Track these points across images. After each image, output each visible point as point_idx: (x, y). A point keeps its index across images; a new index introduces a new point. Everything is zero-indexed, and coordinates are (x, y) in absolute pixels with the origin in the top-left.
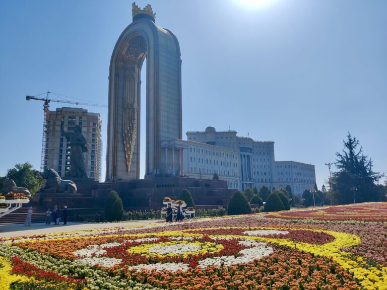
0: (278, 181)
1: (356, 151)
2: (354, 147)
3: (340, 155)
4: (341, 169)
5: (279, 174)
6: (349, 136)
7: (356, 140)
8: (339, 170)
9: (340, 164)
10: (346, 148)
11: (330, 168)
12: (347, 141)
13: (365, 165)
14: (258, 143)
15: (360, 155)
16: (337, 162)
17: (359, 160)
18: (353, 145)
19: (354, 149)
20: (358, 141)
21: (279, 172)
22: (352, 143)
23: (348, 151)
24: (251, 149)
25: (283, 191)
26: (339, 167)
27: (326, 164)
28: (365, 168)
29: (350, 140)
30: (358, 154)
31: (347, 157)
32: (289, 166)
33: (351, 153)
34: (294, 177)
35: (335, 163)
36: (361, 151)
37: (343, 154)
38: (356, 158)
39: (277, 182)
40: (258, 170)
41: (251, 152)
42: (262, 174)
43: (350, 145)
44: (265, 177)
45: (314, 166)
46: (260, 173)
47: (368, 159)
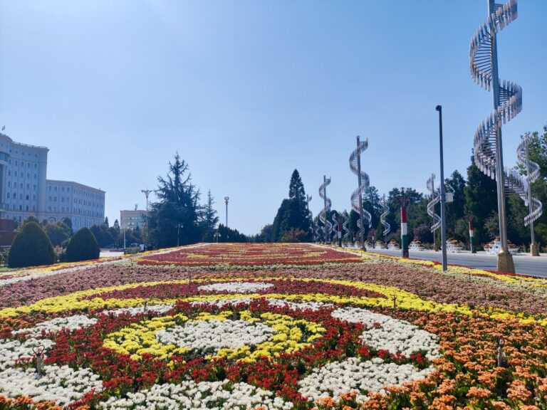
0: (48, 210)
1: (183, 178)
2: (181, 173)
3: (163, 181)
4: (163, 199)
5: (50, 200)
6: (177, 158)
7: (185, 164)
8: (160, 201)
9: (161, 192)
10: (172, 172)
11: (147, 197)
12: (174, 163)
13: (192, 197)
14: (19, 146)
15: (187, 184)
16: (158, 189)
17: (185, 190)
18: (181, 170)
19: (181, 176)
20: (187, 165)
21: (50, 197)
22: (180, 167)
23: (173, 176)
24: (7, 155)
25: (62, 226)
26: (161, 196)
27: (143, 191)
28: (191, 200)
29: (178, 163)
30: (185, 183)
31: (171, 185)
32: (68, 189)
33: (177, 180)
34: (75, 206)
35: (155, 191)
36: (189, 178)
37: (167, 180)
38: (182, 187)
39: (46, 212)
40: (15, 190)
41: (6, 160)
42: (21, 198)
43: (177, 169)
44: (27, 203)
45: (105, 192)
46: (18, 197)
47: (195, 190)
